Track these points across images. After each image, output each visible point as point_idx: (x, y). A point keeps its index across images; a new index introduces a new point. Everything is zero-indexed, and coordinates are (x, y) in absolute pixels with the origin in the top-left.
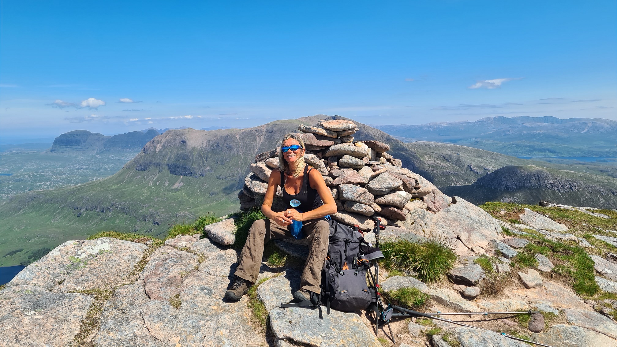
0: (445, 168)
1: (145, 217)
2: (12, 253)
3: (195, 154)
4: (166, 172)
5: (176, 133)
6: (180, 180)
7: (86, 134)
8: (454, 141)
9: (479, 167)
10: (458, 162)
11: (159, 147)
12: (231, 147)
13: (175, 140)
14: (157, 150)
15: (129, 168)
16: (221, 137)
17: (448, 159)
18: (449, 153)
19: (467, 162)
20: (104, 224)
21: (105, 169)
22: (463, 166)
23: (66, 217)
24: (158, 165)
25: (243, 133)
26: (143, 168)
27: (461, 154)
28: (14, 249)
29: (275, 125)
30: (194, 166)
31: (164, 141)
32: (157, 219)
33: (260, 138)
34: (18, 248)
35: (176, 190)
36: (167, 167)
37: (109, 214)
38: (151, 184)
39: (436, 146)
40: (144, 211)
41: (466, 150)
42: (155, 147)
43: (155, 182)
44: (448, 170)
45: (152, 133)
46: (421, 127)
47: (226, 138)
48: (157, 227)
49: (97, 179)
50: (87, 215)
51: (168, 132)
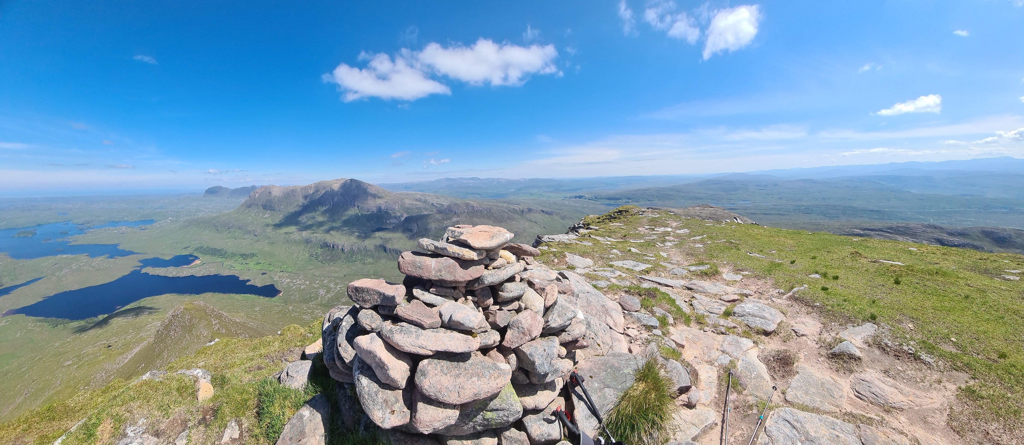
0: (418, 205)
1: (250, 232)
2: (185, 248)
3: (276, 199)
4: (261, 208)
5: (266, 188)
6: (268, 213)
7: (221, 188)
8: (423, 191)
9: (437, 204)
10: (425, 202)
11: (257, 195)
12: (295, 196)
13: (266, 192)
14: (256, 197)
15: (242, 206)
16: (290, 190)
17: (420, 200)
18: (420, 197)
19: (431, 202)
20: (230, 235)
21: (230, 206)
22: (429, 204)
23: (211, 231)
24: (257, 205)
26: (249, 206)
27: (427, 198)
28: (187, 246)
30: (275, 206)
31: (260, 192)
32: (256, 233)
34: (188, 246)
35: (266, 218)
36: (261, 206)
37: (232, 230)
38: (253, 215)
39: (412, 194)
40: (249, 229)
41: (429, 196)
42: (255, 195)
43: (255, 214)
44: (420, 206)
45: (254, 188)
46: (403, 184)
47: (293, 191)
48: (256, 238)
49: (226, 212)
50: (221, 230)
51: (262, 187)
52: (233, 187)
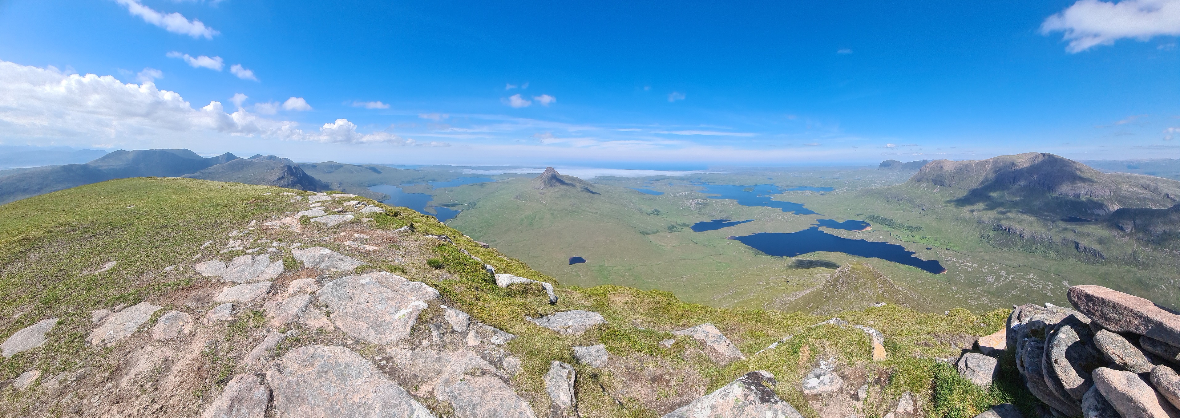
0: (1142, 194)
1: (918, 206)
2: (858, 215)
3: (947, 174)
4: (931, 183)
5: (938, 162)
6: (938, 188)
7: (894, 161)
8: (1154, 174)
10: (1156, 190)
11: (928, 169)
12: (969, 171)
13: (937, 166)
14: (927, 171)
15: (912, 179)
16: (964, 165)
17: (1146, 187)
18: (1148, 183)
19: (1165, 191)
20: (899, 207)
21: (901, 179)
22: (1161, 194)
23: (882, 201)
24: (927, 179)
25: (977, 163)
26: (919, 180)
27: (1160, 184)
28: (859, 213)
29: (999, 159)
30: (946, 181)
31: (931, 166)
32: (924, 208)
33: (988, 167)
34: (861, 213)
35: (935, 193)
36: (931, 181)
37: (901, 202)
38: (922, 189)
39: (1136, 177)
40: (918, 202)
41: (1165, 182)
42: (926, 169)
43: (925, 188)
44: (1144, 196)
45: (925, 162)
46: (1122, 162)
47: (966, 166)
48: (924, 212)
49: (897, 184)
50: (892, 201)
51: (934, 161)
52: (904, 161)
